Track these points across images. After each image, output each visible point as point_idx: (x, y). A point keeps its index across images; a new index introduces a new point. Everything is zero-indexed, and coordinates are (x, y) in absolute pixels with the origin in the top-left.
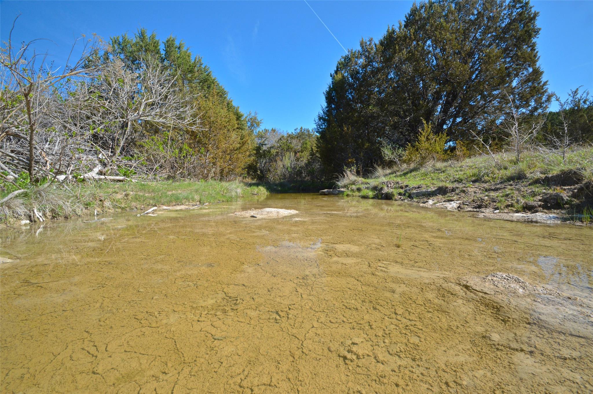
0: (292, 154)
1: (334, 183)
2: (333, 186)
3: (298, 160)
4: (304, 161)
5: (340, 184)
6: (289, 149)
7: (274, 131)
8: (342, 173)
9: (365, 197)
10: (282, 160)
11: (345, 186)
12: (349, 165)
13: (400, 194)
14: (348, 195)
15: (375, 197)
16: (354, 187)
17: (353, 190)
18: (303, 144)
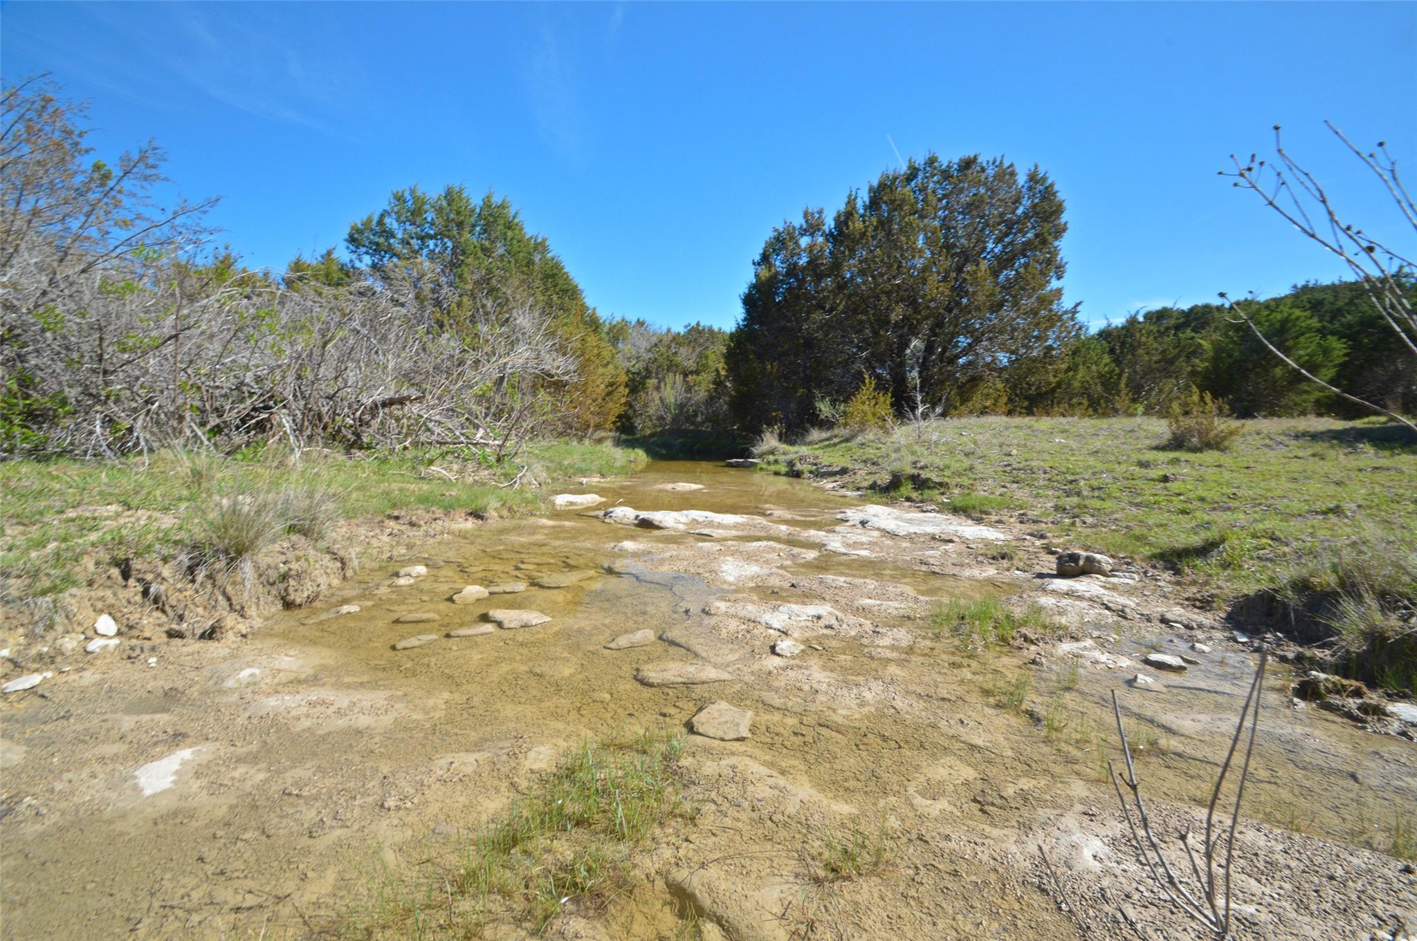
0: (679, 378)
1: (748, 449)
2: (746, 454)
3: (689, 389)
4: (701, 394)
5: (756, 450)
6: (672, 367)
7: (640, 323)
8: (759, 432)
9: (777, 474)
10: (658, 388)
11: (761, 456)
12: (770, 425)
13: (811, 472)
14: (761, 469)
15: (787, 474)
16: (771, 458)
17: (769, 463)
18: (700, 356)
